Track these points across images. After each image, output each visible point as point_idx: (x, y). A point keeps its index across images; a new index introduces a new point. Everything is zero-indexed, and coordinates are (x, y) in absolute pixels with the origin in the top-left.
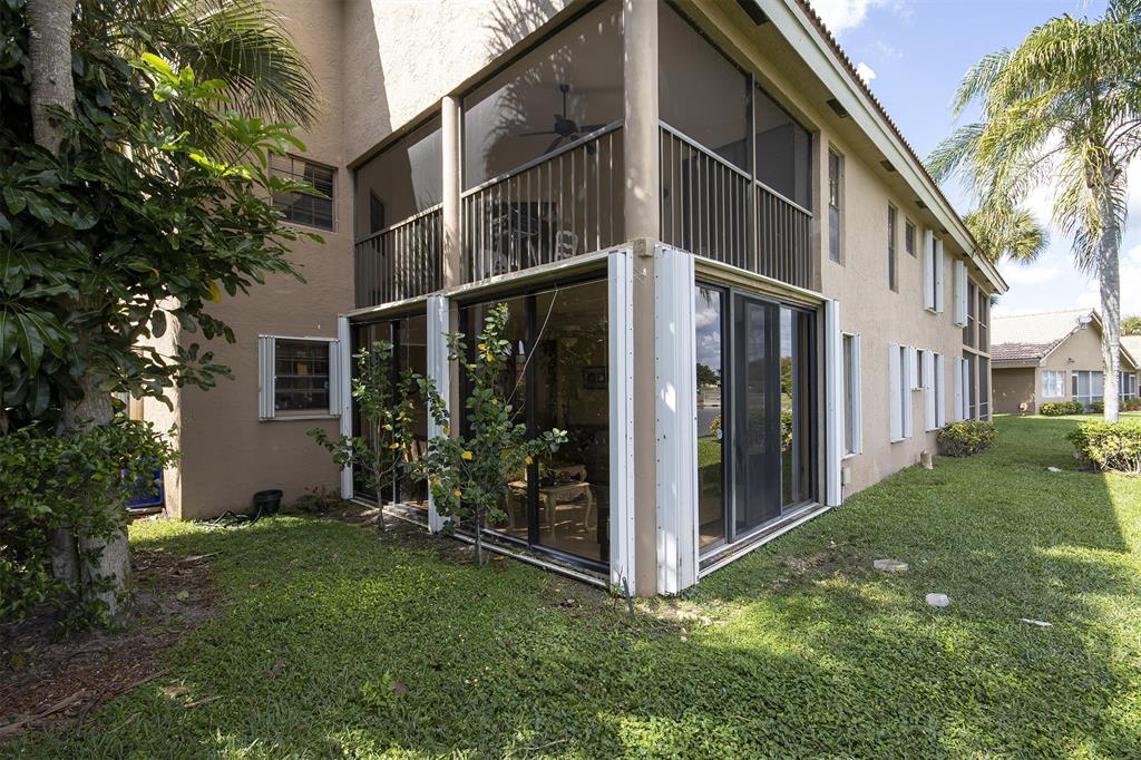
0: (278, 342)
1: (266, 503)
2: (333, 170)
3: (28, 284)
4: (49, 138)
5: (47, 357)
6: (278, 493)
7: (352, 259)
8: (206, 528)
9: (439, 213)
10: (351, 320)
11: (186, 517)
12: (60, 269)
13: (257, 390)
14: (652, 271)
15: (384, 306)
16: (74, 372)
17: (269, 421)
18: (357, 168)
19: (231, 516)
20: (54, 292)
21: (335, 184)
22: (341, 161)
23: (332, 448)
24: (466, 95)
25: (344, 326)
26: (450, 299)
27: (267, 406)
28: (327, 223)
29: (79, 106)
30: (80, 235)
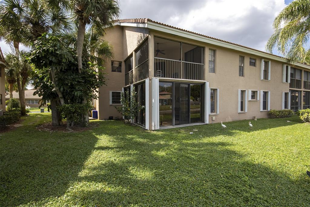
0: (112, 92)
1: (111, 118)
2: (122, 62)
3: (78, 88)
4: (80, 72)
5: (80, 96)
6: (112, 117)
7: (124, 77)
8: (101, 121)
9: (133, 70)
10: (124, 88)
11: (99, 119)
12: (81, 86)
13: (109, 100)
14: (151, 82)
15: (128, 86)
16: (83, 97)
17: (111, 105)
18: (125, 61)
19: (105, 120)
20: (80, 89)
21: (122, 64)
22: (123, 60)
23: (117, 109)
24: (136, 51)
25: (123, 89)
26: (134, 85)
27: (111, 103)
28: (120, 71)
29: (83, 67)
30: (83, 82)
